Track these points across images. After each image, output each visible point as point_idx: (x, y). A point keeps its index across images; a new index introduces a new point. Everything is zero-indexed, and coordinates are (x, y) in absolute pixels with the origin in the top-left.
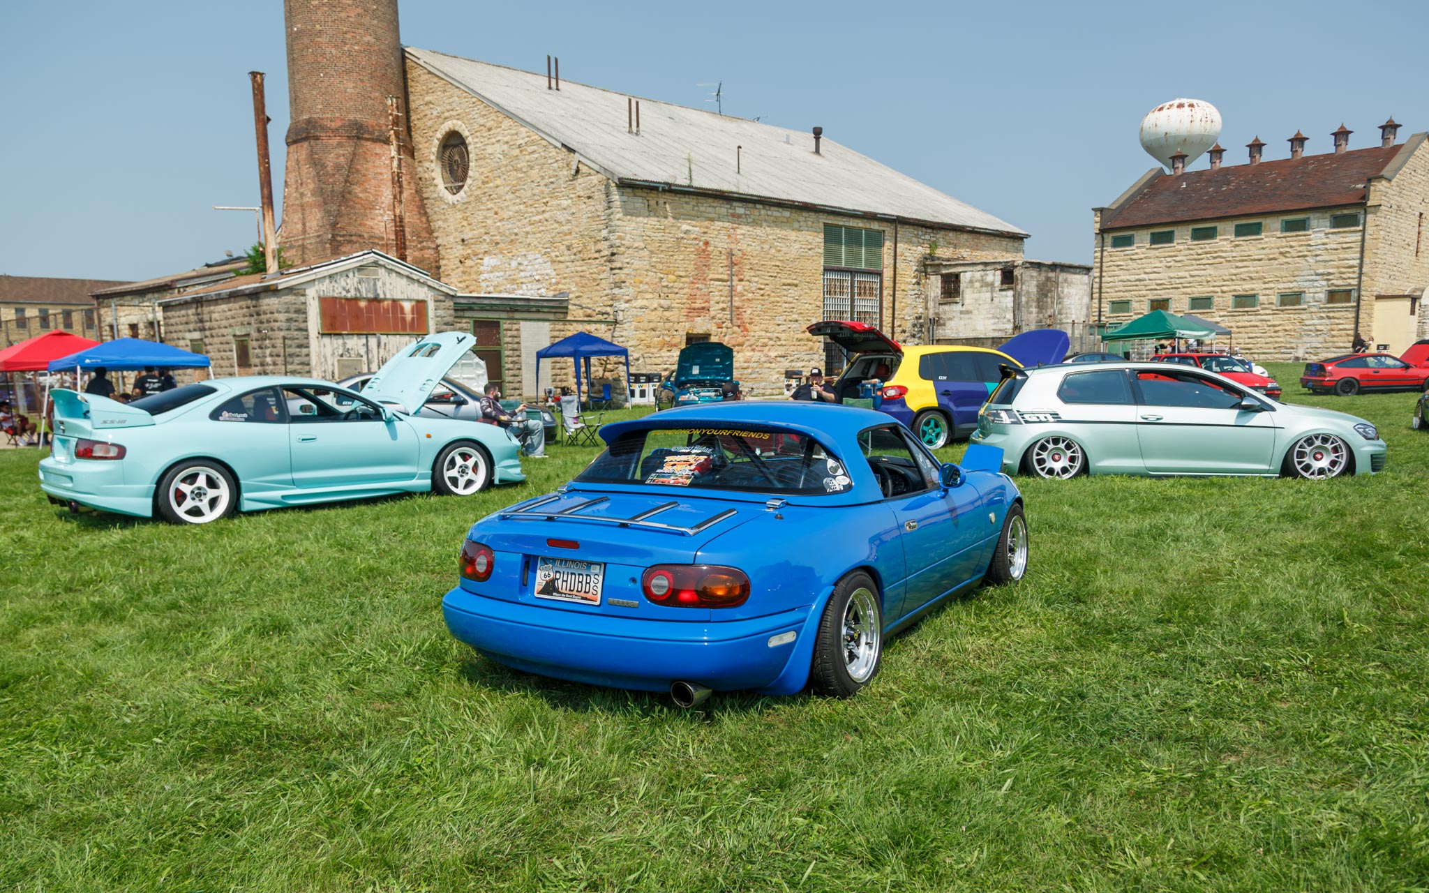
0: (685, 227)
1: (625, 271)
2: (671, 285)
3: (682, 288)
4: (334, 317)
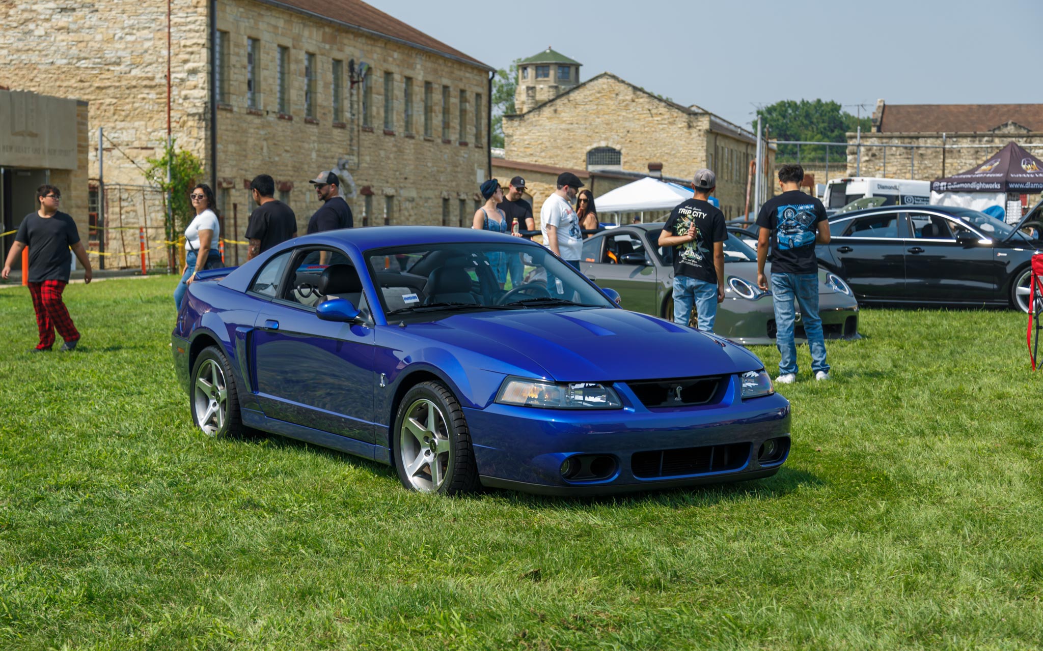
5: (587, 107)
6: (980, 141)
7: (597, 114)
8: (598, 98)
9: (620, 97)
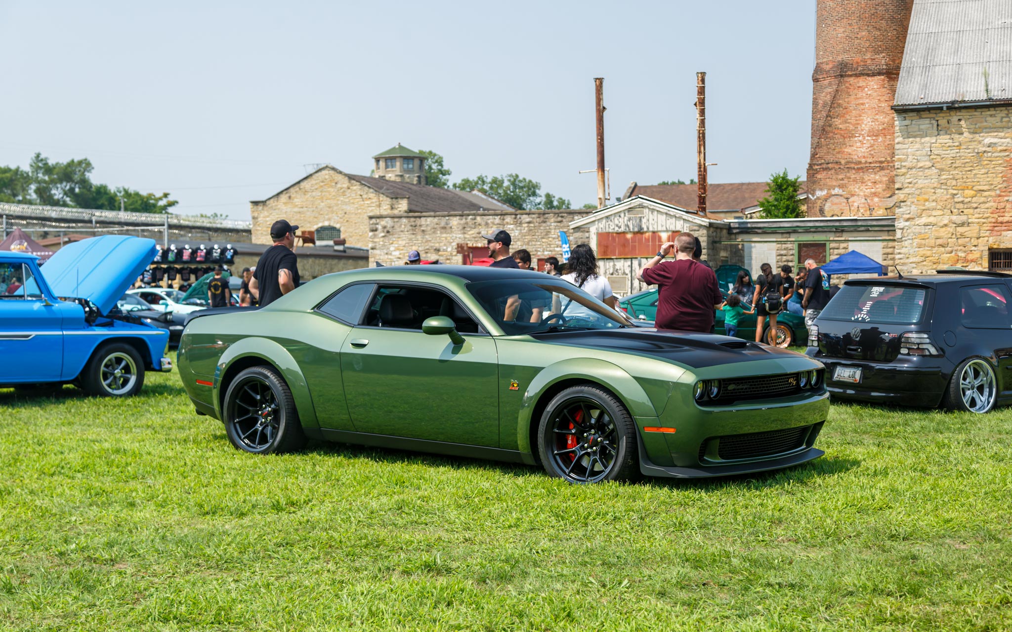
0: (988, 141)
1: (906, 191)
2: (966, 200)
3: (984, 203)
4: (607, 247)
5: (314, 194)
6: (466, 219)
7: (322, 199)
8: (322, 186)
9: (339, 186)
